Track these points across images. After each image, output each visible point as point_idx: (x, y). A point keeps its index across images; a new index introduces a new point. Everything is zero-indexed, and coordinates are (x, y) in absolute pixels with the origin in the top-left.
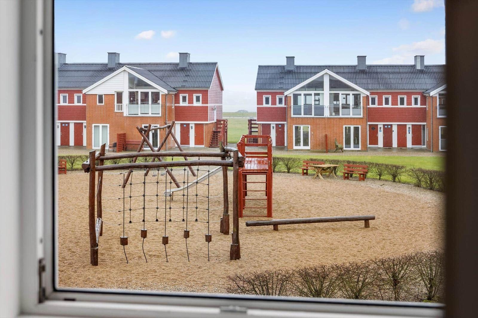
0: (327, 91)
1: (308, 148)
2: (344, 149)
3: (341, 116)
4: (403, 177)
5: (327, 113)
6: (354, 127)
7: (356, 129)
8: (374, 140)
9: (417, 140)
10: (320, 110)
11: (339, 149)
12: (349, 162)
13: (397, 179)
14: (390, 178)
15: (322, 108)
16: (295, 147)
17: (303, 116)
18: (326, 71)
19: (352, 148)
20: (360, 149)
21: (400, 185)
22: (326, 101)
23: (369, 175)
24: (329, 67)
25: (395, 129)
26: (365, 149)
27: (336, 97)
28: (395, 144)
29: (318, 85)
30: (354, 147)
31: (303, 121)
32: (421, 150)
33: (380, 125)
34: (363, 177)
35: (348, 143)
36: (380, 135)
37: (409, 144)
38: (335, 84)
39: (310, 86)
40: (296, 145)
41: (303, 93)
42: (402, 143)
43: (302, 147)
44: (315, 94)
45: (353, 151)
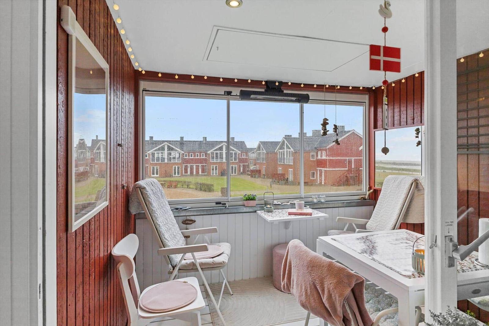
0: (166, 152)
1: (158, 176)
2: (174, 176)
3: (172, 162)
4: (191, 186)
5: (166, 161)
6: (178, 167)
7: (178, 168)
8: (186, 172)
9: (203, 171)
10: (163, 159)
11: (171, 176)
12: (170, 181)
13: (189, 187)
14: (186, 187)
15: (164, 158)
16: (152, 176)
17: (156, 162)
18: (166, 143)
19: (177, 175)
20: (180, 175)
21: (190, 189)
22: (166, 156)
23: (178, 186)
24: (167, 141)
25: (195, 167)
26: (182, 175)
27: (170, 154)
28: (195, 173)
29: (163, 149)
30: (178, 175)
31: (156, 164)
32: (205, 175)
33: (189, 165)
34: (176, 187)
35: (175, 173)
36: (189, 170)
37: (200, 173)
38: (170, 149)
39: (159, 149)
40: (153, 175)
41: (155, 152)
42: (197, 172)
43: (155, 175)
44: (161, 153)
45: (177, 176)
